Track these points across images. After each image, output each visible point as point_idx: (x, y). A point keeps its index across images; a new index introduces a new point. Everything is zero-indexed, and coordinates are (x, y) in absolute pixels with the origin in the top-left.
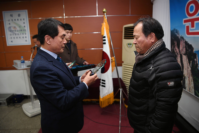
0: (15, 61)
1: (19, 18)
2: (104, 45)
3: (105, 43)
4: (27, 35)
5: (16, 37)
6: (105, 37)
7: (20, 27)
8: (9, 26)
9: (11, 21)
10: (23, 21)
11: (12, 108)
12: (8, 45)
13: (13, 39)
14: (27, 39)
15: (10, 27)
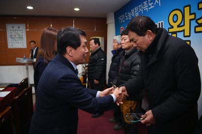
0: (17, 58)
1: (19, 29)
4: (24, 41)
5: (15, 42)
7: (19, 35)
9: (12, 31)
10: (21, 31)
12: (9, 48)
13: (13, 44)
14: (24, 44)
15: (11, 35)
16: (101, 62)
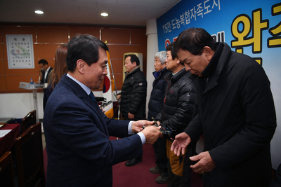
0: (21, 83)
1: (23, 42)
4: (31, 59)
5: (18, 60)
7: (24, 51)
8: (12, 49)
9: (14, 44)
10: (27, 45)
12: (9, 68)
13: (15, 63)
14: (31, 63)
15: (13, 51)
16: (139, 88)
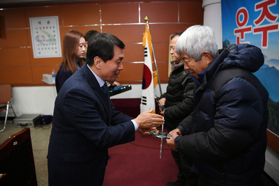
0: (44, 75)
1: (49, 26)
2: (146, 58)
3: (146, 56)
4: (57, 46)
5: (44, 47)
6: (146, 49)
7: (49, 36)
8: (36, 35)
9: (39, 29)
10: (52, 29)
11: (40, 129)
12: (35, 57)
13: (41, 51)
14: (57, 50)
15: (38, 37)
